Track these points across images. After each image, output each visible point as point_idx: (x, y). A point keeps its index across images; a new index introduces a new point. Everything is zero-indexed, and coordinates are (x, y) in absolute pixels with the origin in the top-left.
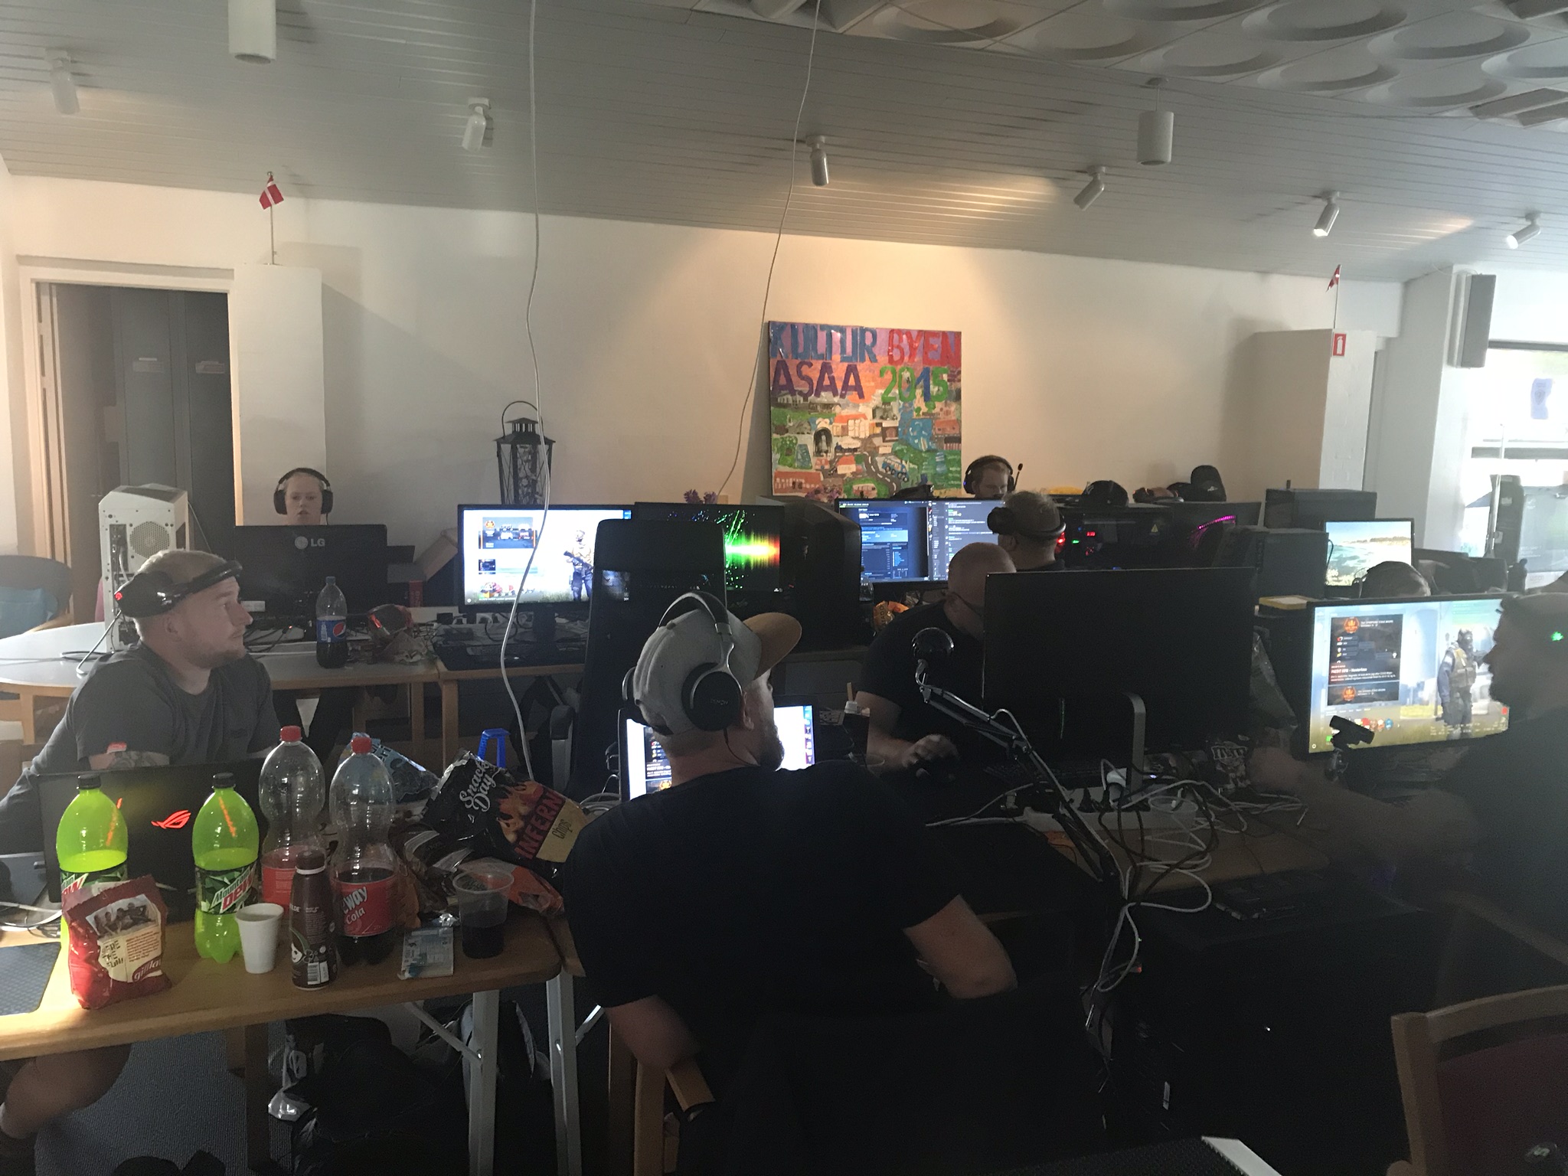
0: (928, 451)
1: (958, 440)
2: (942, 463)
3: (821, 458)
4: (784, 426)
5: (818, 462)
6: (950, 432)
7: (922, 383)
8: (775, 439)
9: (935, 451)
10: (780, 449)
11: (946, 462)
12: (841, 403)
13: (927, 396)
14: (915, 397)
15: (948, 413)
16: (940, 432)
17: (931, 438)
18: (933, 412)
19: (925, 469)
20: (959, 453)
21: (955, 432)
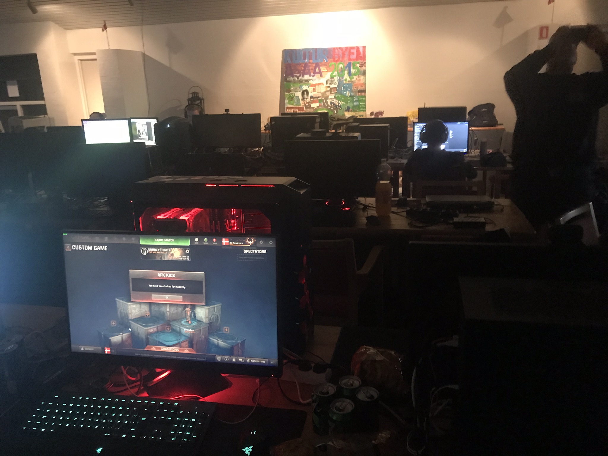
0: (351, 96)
1: (364, 91)
2: (357, 101)
3: (305, 101)
4: (290, 89)
5: (304, 103)
6: (360, 88)
8: (286, 95)
9: (354, 96)
10: (288, 99)
11: (359, 101)
12: (313, 79)
13: (350, 74)
14: (344, 75)
15: (359, 80)
16: (356, 88)
17: (352, 91)
18: (353, 80)
19: (349, 104)
20: (365, 97)
21: (363, 88)
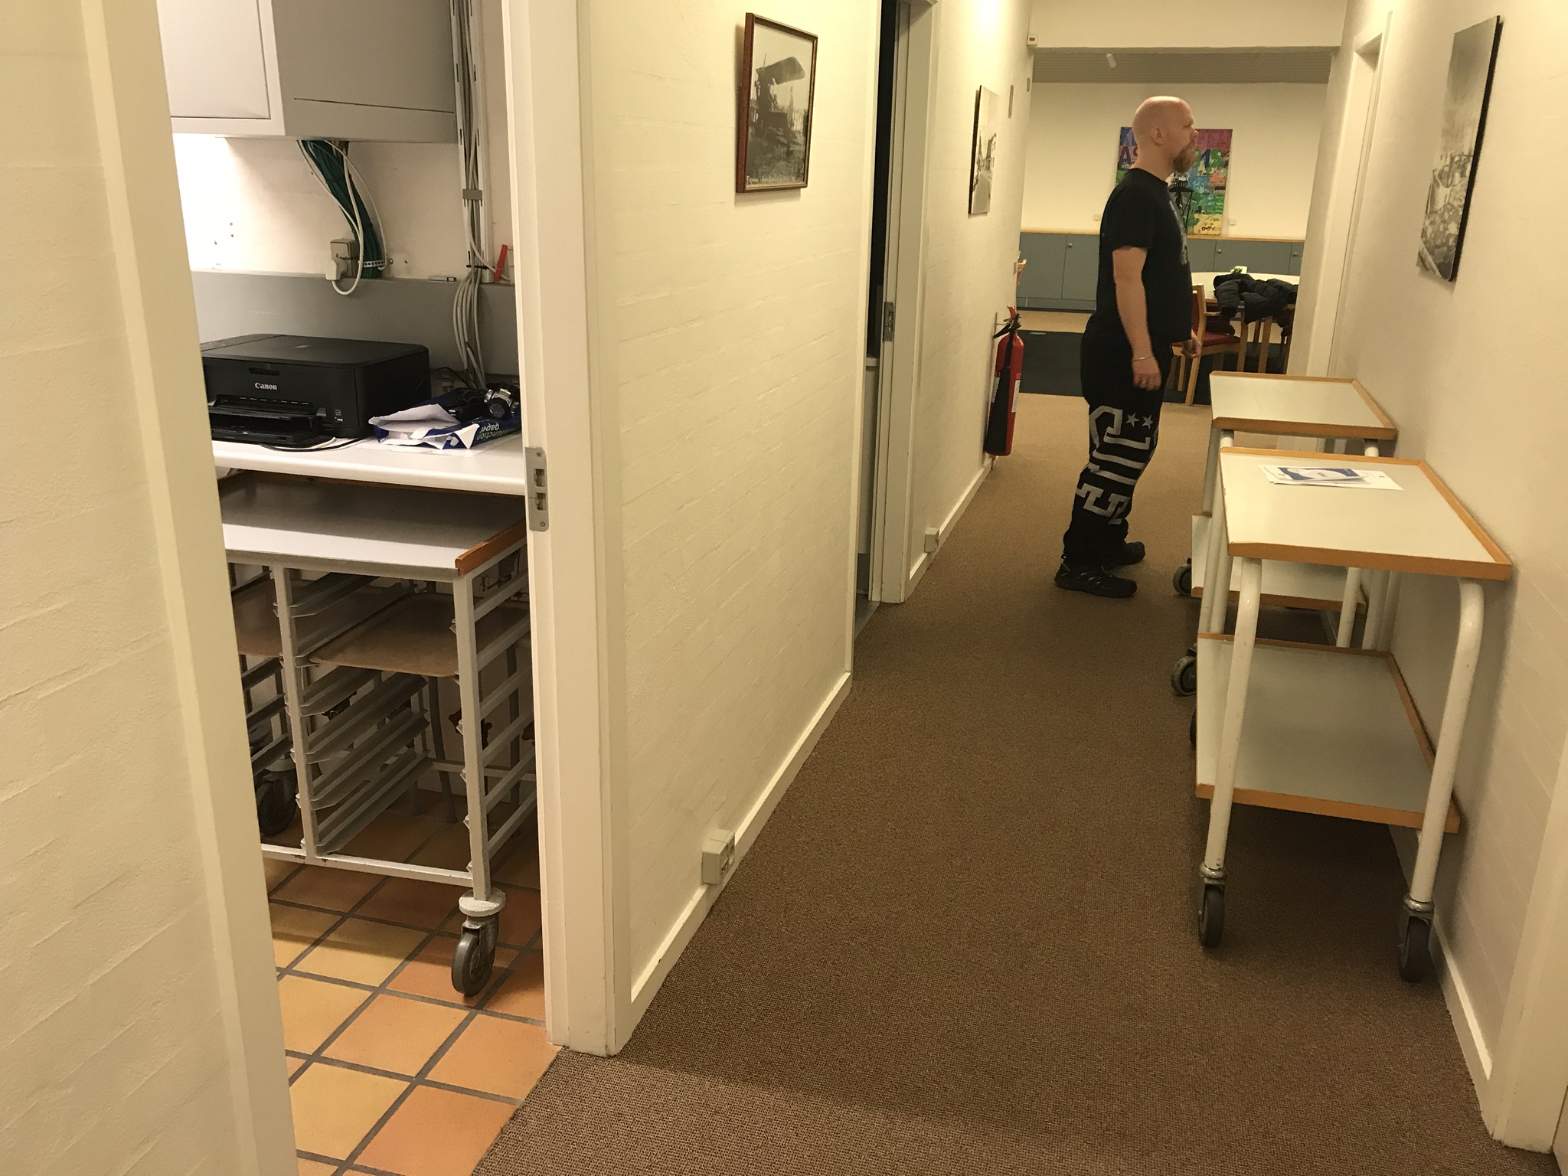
0: (1205, 194)
1: (1223, 188)
2: (1212, 201)
6: (1220, 184)
7: (1205, 158)
9: (1209, 194)
11: (1214, 200)
13: (1207, 165)
15: (1219, 174)
16: (1213, 184)
17: (1206, 187)
18: (1210, 173)
19: (1201, 203)
20: (1223, 195)
21: (1222, 184)
